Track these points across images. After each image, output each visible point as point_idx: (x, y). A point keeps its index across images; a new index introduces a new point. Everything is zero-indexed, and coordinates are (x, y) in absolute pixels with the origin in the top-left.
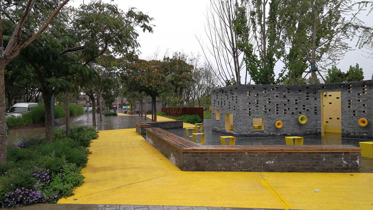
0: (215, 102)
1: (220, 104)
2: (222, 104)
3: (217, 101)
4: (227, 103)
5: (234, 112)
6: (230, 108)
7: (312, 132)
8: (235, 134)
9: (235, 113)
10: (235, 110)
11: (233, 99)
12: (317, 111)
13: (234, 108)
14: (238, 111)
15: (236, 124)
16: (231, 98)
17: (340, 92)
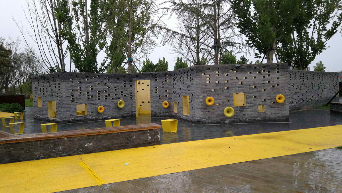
0: (36, 89)
1: (42, 91)
2: (44, 91)
3: (39, 89)
4: (49, 90)
5: (57, 99)
6: (52, 95)
7: (129, 115)
8: (58, 121)
9: (59, 100)
10: (58, 97)
11: (55, 87)
12: (132, 96)
13: (57, 95)
14: (61, 98)
15: (59, 110)
16: (53, 86)
17: (149, 81)
